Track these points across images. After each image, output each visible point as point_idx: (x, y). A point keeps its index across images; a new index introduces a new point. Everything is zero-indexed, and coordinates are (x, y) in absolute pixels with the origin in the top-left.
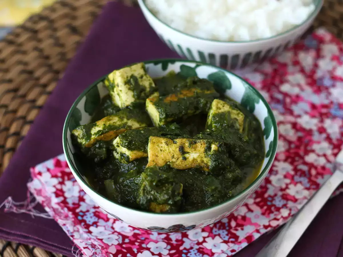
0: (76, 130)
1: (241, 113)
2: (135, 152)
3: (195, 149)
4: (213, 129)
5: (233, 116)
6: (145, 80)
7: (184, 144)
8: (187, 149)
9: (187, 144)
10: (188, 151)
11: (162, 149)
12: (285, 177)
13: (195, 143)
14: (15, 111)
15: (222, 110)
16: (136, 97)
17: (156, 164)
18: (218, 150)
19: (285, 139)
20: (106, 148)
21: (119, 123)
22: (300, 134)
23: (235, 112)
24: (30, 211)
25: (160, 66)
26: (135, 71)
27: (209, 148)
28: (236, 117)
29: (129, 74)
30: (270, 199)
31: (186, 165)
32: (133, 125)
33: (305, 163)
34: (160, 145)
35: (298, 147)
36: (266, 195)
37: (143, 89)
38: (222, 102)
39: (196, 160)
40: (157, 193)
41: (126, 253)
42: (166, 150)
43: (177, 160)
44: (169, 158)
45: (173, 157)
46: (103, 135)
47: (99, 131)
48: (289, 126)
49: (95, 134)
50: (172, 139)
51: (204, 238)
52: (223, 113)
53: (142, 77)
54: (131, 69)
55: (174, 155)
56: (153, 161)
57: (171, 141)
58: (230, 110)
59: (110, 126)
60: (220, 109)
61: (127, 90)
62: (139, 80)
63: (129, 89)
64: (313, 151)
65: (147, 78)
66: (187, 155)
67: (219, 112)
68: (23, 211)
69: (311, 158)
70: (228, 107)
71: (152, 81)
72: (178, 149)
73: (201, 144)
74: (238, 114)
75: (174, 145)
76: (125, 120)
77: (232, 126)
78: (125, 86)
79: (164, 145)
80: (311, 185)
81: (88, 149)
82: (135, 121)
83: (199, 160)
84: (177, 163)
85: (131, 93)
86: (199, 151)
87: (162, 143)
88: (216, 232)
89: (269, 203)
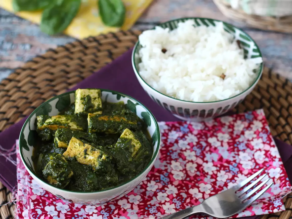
0: (39, 117)
1: (140, 143)
2: (62, 142)
3: (93, 154)
4: (115, 147)
5: (133, 143)
6: (97, 101)
7: (89, 148)
8: (89, 152)
9: (90, 149)
10: (89, 154)
11: (76, 146)
12: (168, 196)
13: (95, 150)
14: (42, 94)
15: (127, 137)
16: (84, 110)
17: (69, 154)
18: (105, 160)
19: (186, 173)
20: (50, 134)
21: (64, 122)
22: (198, 173)
23: (136, 141)
24: (8, 156)
25: (115, 96)
26: (92, 93)
27: (101, 157)
28: (135, 144)
29: (87, 94)
30: (149, 206)
31: (84, 162)
32: (72, 126)
33: (187, 193)
34: (76, 144)
35: (190, 181)
36: (148, 203)
37: (92, 106)
38: (130, 131)
39: (91, 161)
40: (54, 171)
41: (40, 203)
42: (78, 148)
43: (81, 156)
44: (77, 153)
45: (80, 154)
46: (50, 126)
47: (50, 122)
48: (195, 165)
49: (47, 123)
50: (84, 143)
51: (93, 213)
52: (127, 138)
53: (95, 99)
54: (90, 91)
55: (80, 153)
56: (68, 152)
57: (82, 143)
58: (133, 139)
59: (58, 121)
60: (127, 135)
61: (81, 103)
62: (93, 100)
63: (82, 103)
64: (198, 187)
65: (99, 100)
66: (87, 156)
67: (124, 137)
68: (3, 155)
69: (193, 191)
70: (133, 136)
71: (101, 103)
72: (84, 150)
73: (97, 153)
74: (137, 143)
75: (83, 146)
76: (69, 121)
77: (127, 149)
78: (81, 101)
79: (78, 144)
80: (181, 208)
81: (40, 130)
82: (75, 124)
83: (92, 161)
84: (80, 158)
85: (82, 106)
86: (95, 156)
87: (77, 143)
88: (103, 212)
89: (146, 209)
